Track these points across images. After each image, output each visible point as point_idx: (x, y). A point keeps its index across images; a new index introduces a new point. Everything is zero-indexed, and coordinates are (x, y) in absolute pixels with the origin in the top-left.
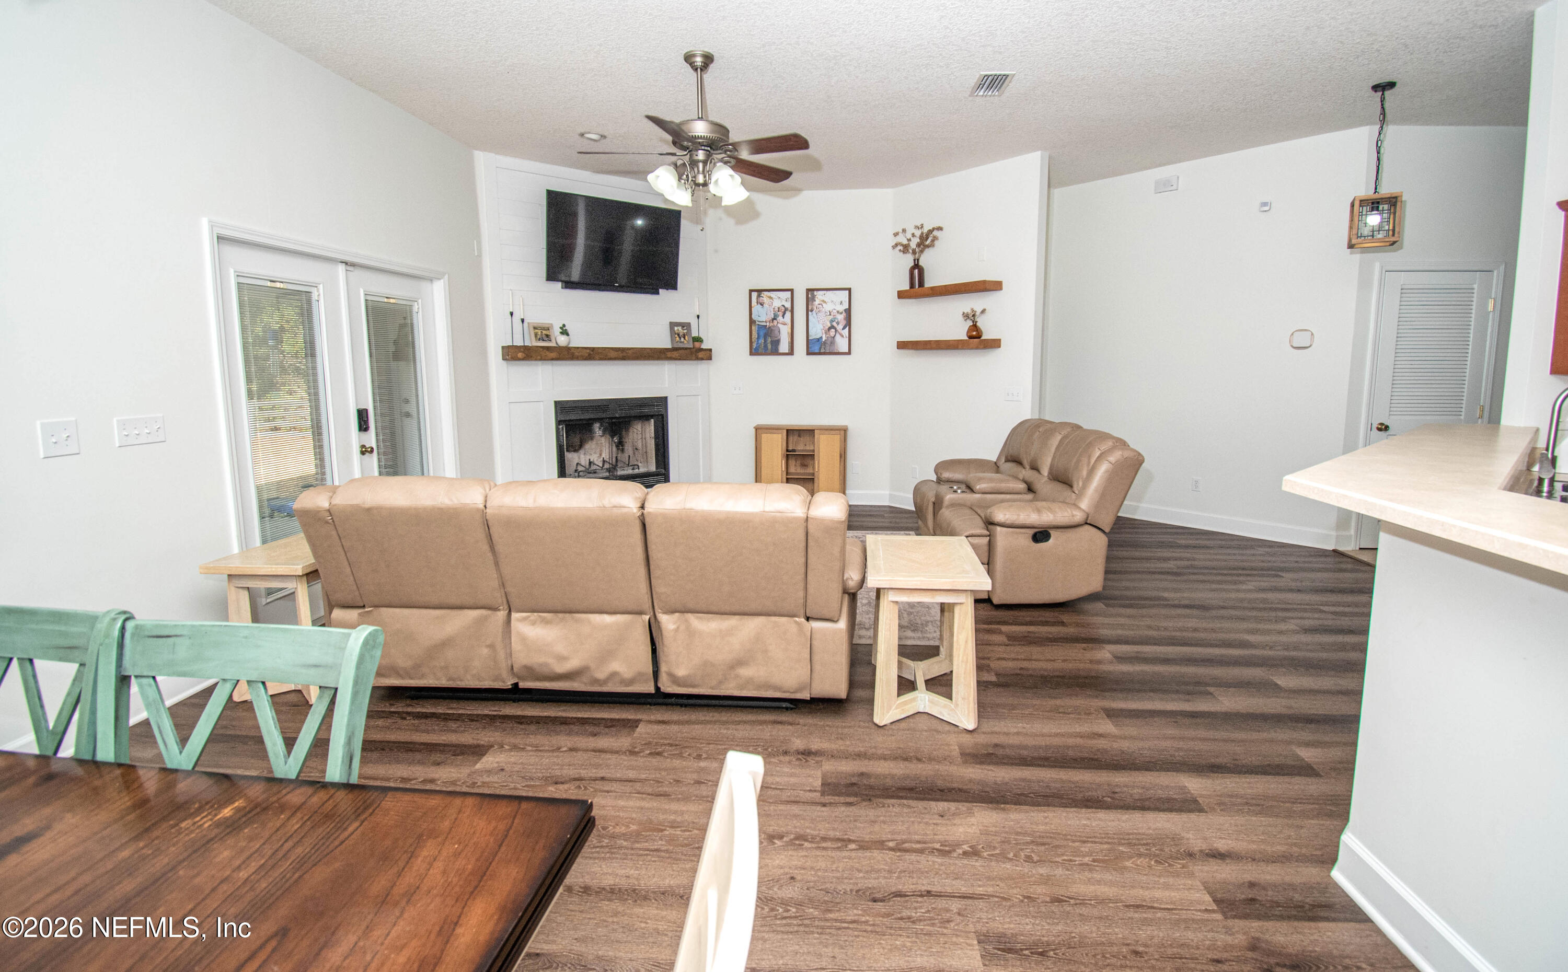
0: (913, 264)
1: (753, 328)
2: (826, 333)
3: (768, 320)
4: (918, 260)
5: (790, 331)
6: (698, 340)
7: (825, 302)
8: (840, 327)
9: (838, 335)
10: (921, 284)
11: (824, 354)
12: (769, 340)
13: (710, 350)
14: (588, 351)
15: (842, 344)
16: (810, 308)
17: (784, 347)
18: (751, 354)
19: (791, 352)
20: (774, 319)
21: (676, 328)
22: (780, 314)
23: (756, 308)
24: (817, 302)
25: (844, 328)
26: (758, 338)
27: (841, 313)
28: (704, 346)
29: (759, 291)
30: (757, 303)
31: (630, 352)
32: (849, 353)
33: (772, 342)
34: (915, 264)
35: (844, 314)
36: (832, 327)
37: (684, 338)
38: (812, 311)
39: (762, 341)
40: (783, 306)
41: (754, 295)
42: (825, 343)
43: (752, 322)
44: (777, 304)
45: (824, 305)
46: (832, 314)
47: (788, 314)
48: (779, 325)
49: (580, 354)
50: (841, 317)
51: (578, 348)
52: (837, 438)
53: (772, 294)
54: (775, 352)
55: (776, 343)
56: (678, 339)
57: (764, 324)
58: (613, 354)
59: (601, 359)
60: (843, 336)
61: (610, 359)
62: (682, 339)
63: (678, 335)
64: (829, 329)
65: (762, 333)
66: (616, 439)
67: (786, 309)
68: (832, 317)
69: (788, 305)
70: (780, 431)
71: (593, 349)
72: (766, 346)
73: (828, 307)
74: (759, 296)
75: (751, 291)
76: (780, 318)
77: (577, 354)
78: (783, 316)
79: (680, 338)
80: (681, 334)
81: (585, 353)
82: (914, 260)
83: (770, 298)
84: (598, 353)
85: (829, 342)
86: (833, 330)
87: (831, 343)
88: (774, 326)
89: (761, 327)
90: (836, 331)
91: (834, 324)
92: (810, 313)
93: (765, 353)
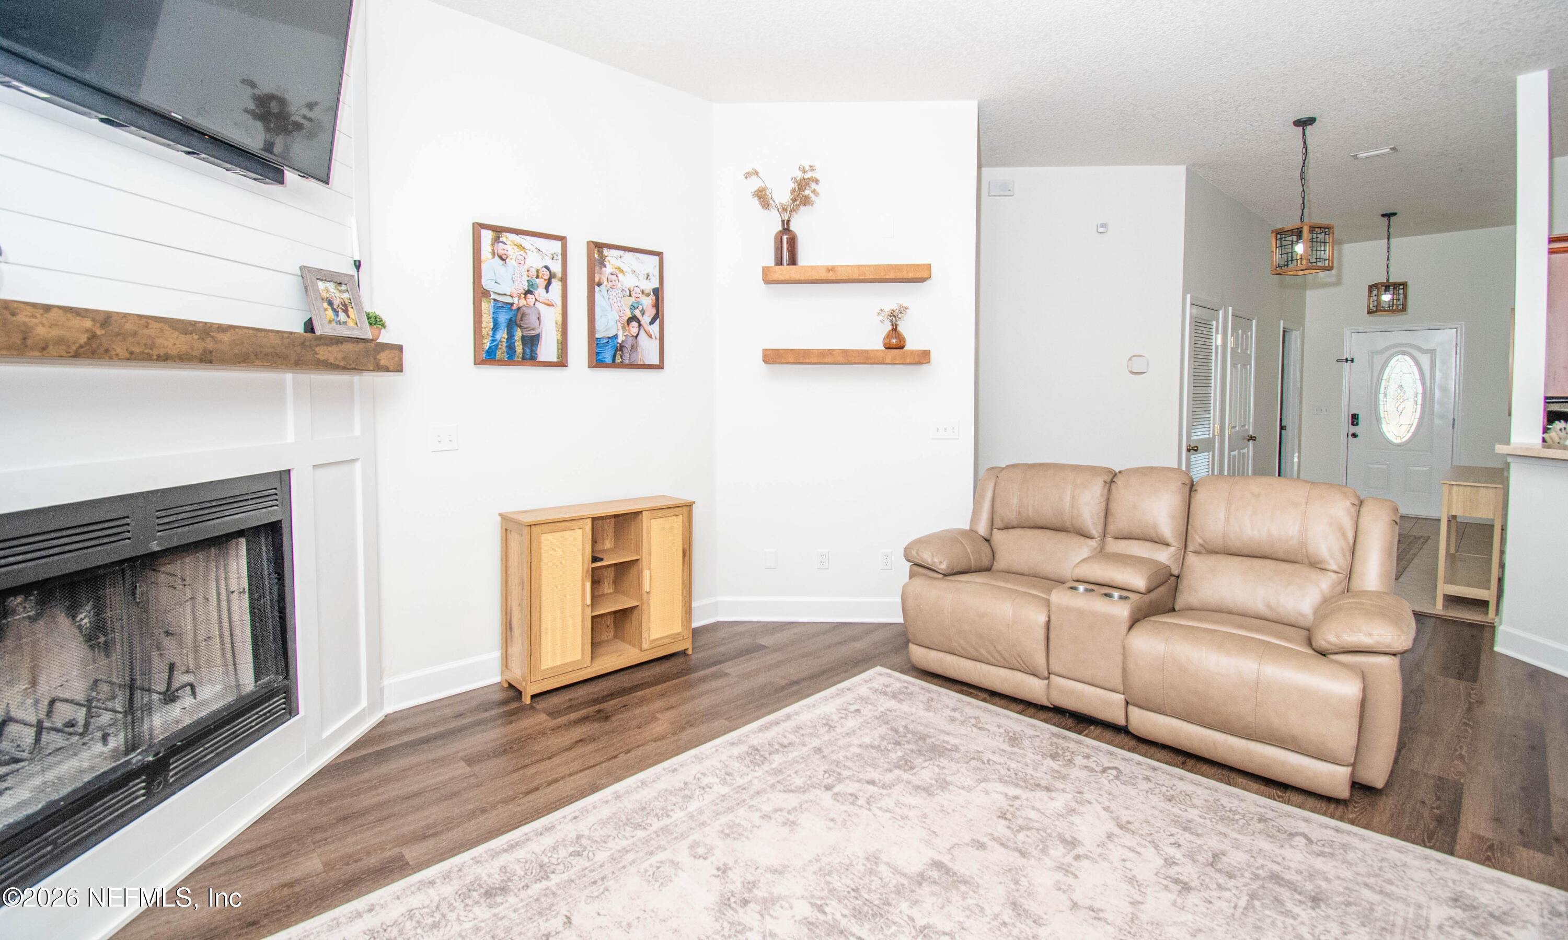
0: (780, 228)
1: (485, 305)
2: (623, 328)
3: (515, 293)
4: (788, 221)
5: (560, 319)
6: (376, 321)
7: (622, 271)
8: (646, 320)
9: (642, 332)
10: (793, 261)
11: (622, 366)
12: (518, 334)
13: (400, 348)
14: (88, 324)
15: (648, 350)
16: (597, 280)
17: (547, 350)
18: (479, 362)
19: (562, 363)
20: (528, 292)
21: (321, 285)
22: (541, 283)
23: (490, 265)
24: (608, 270)
25: (652, 323)
26: (495, 328)
27: (648, 295)
28: (385, 337)
29: (498, 231)
30: (493, 254)
31: (226, 337)
32: (660, 367)
33: (524, 339)
34: (784, 229)
35: (653, 297)
36: (633, 318)
37: (346, 311)
38: (599, 284)
39: (502, 335)
40: (546, 267)
41: (487, 236)
42: (621, 347)
43: (480, 293)
44: (535, 262)
45: (620, 276)
46: (633, 294)
47: (556, 286)
48: (538, 305)
49: (55, 333)
50: (648, 302)
51: (47, 308)
52: (677, 522)
53: (526, 241)
54: (530, 358)
55: (532, 341)
56: (330, 313)
57: (509, 300)
58: (173, 342)
59: (132, 357)
60: (650, 337)
61: (165, 359)
62: (342, 317)
63: (330, 303)
64: (630, 320)
65: (503, 318)
66: (85, 618)
67: (552, 276)
68: (632, 299)
69: (556, 268)
70: (581, 522)
71: (106, 319)
72: (511, 348)
73: (628, 281)
74: (496, 240)
75: (479, 227)
76: (540, 292)
77: (41, 331)
78: (547, 288)
79: (336, 312)
80: (336, 302)
81: (78, 331)
82: (783, 221)
83: (521, 247)
84: (121, 335)
85: (628, 346)
86: (635, 324)
87: (632, 347)
88: (527, 306)
89: (499, 306)
90: (640, 325)
91: (637, 313)
92: (597, 288)
93: (511, 359)
